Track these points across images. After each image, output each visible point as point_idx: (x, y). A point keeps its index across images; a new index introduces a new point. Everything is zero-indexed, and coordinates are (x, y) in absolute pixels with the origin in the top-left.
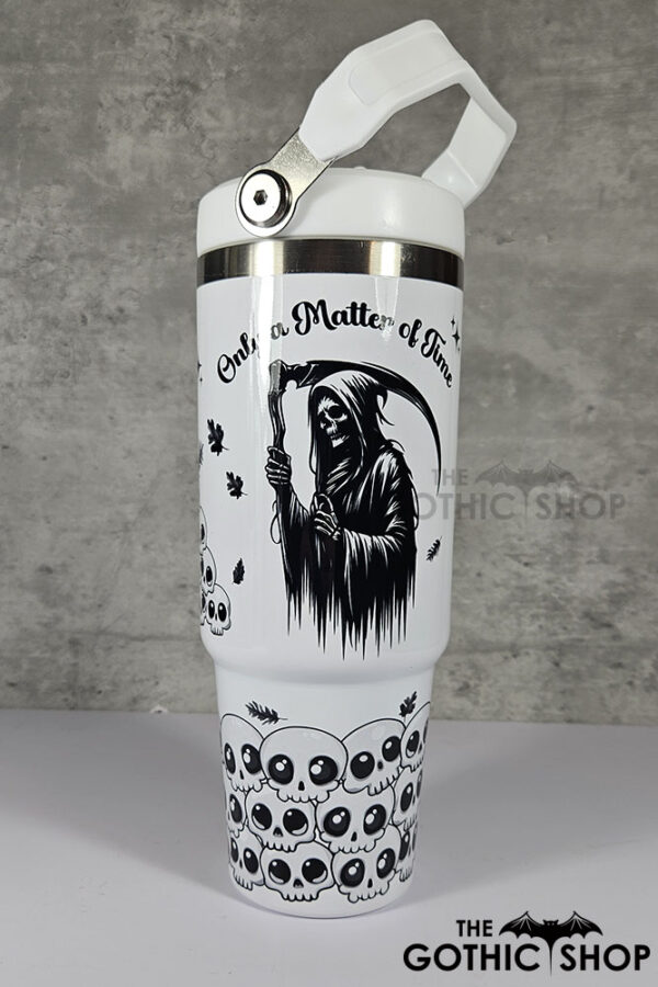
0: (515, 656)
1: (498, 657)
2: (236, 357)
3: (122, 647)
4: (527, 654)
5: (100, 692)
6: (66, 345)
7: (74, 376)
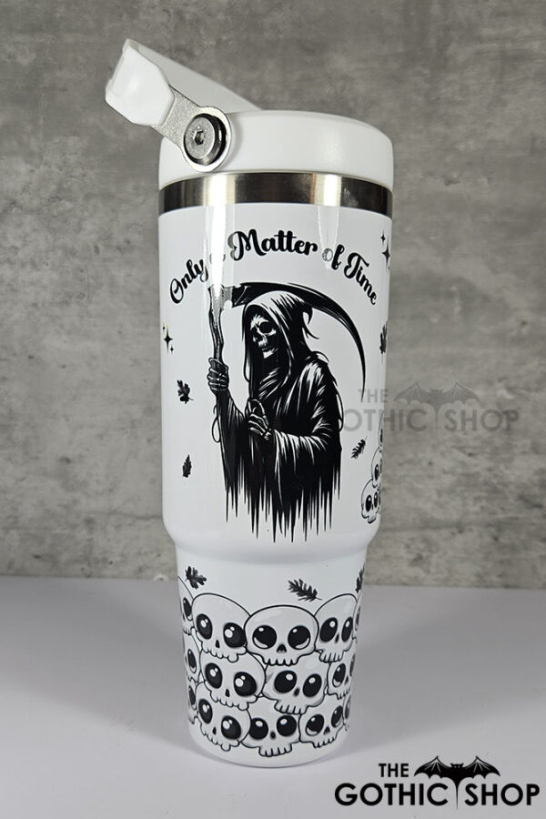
0: (460, 532)
1: (445, 533)
2: (183, 280)
3: (130, 525)
4: (471, 530)
5: (111, 563)
6: (82, 271)
7: (88, 297)
